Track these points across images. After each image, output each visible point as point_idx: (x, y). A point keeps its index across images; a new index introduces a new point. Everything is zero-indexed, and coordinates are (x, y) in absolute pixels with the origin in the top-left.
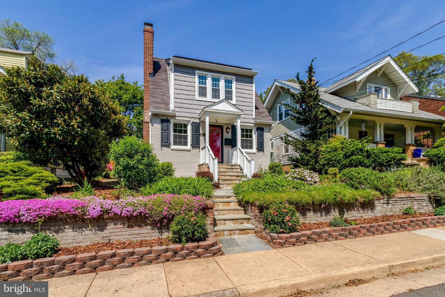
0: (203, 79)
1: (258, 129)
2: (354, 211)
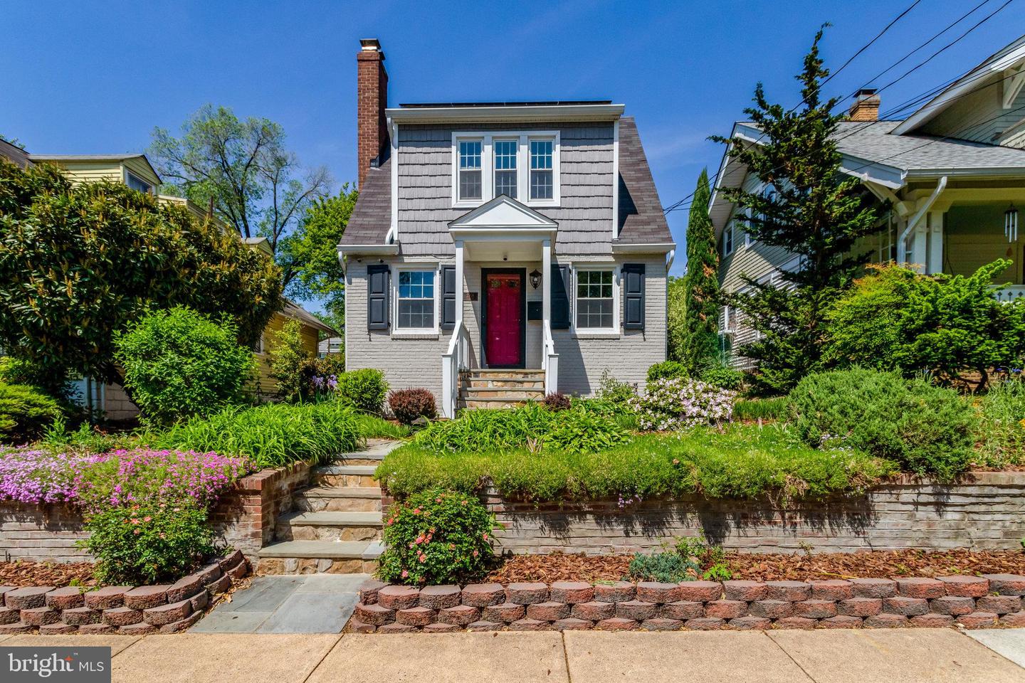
0: (471, 152)
1: (627, 269)
2: (769, 527)
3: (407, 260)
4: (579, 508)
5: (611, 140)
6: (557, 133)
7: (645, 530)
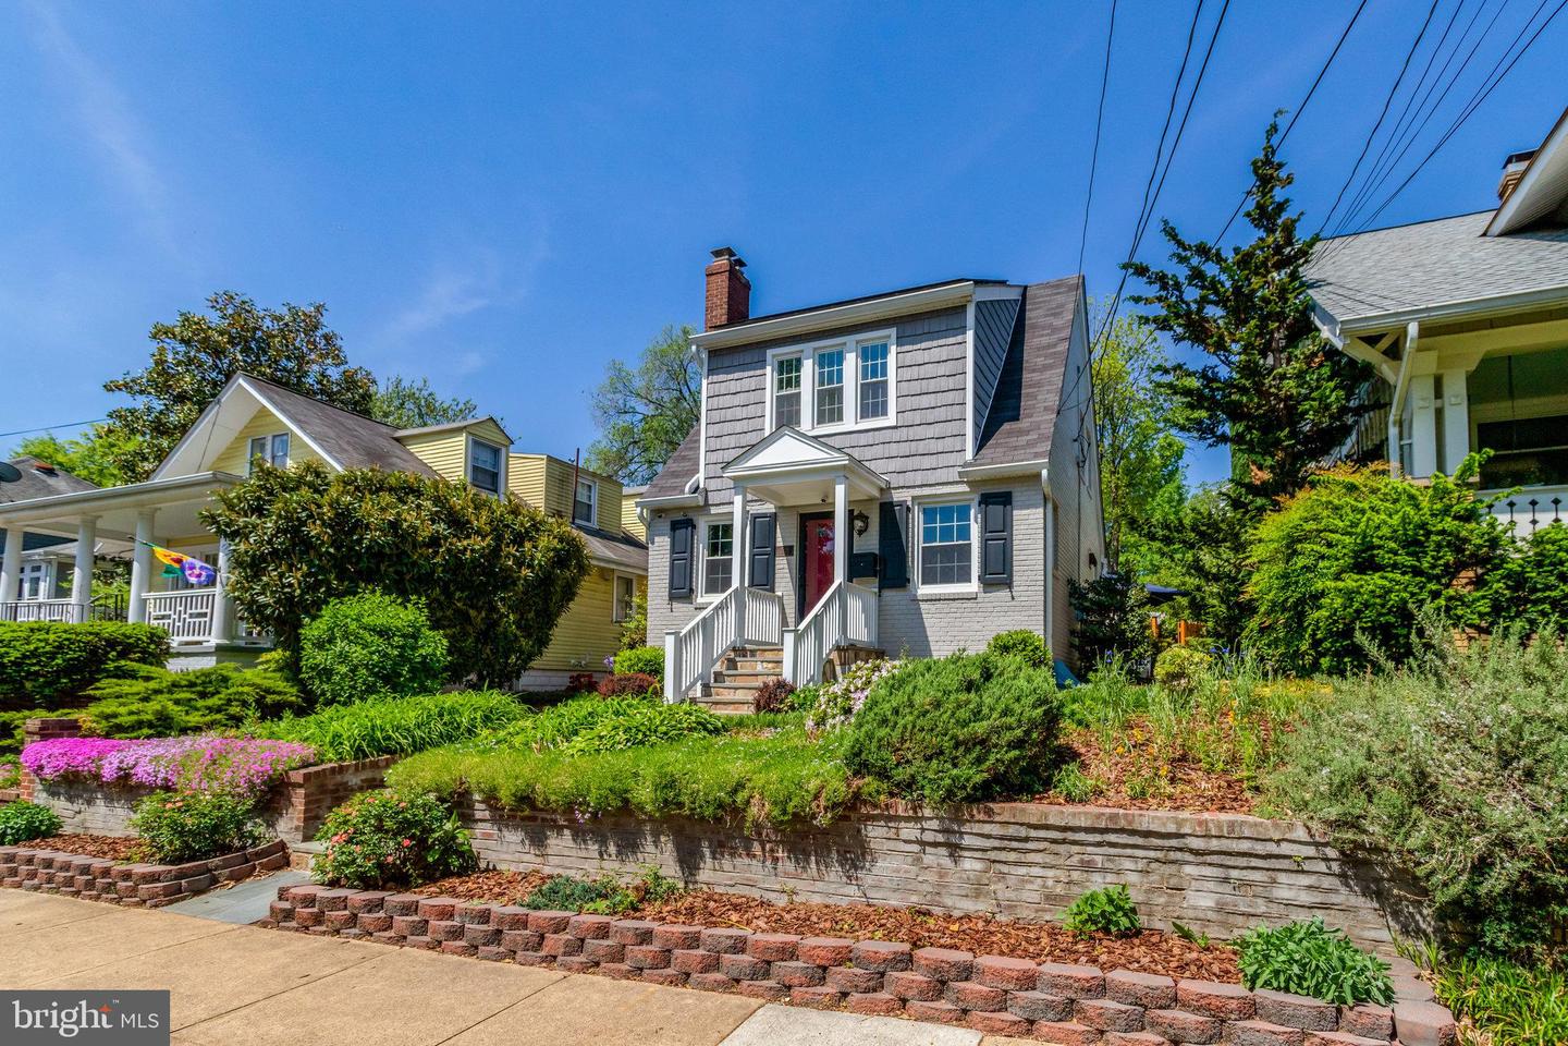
0: (789, 371)
1: (986, 500)
3: (714, 510)
4: (555, 821)
5: (963, 330)
6: (893, 332)
7: (619, 853)
